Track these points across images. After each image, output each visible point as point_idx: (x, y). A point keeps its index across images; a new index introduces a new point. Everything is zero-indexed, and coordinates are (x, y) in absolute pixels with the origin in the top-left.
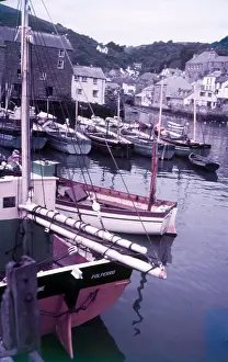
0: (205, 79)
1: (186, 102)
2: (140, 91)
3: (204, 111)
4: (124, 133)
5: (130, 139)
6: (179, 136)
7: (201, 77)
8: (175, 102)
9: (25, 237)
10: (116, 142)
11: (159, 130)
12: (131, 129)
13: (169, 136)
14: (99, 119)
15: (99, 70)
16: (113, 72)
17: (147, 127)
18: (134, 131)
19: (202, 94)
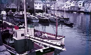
0: (67, 2)
1: (63, 8)
2: (51, 6)
3: (67, 10)
4: (47, 16)
5: (49, 18)
6: (61, 16)
7: (66, 1)
8: (60, 8)
9: (27, 43)
10: (45, 19)
11: (56, 15)
12: (49, 15)
13: (58, 16)
14: (41, 13)
15: (41, 1)
16: (44, 1)
17: (53, 15)
18: (50, 16)
19: (67, 6)
